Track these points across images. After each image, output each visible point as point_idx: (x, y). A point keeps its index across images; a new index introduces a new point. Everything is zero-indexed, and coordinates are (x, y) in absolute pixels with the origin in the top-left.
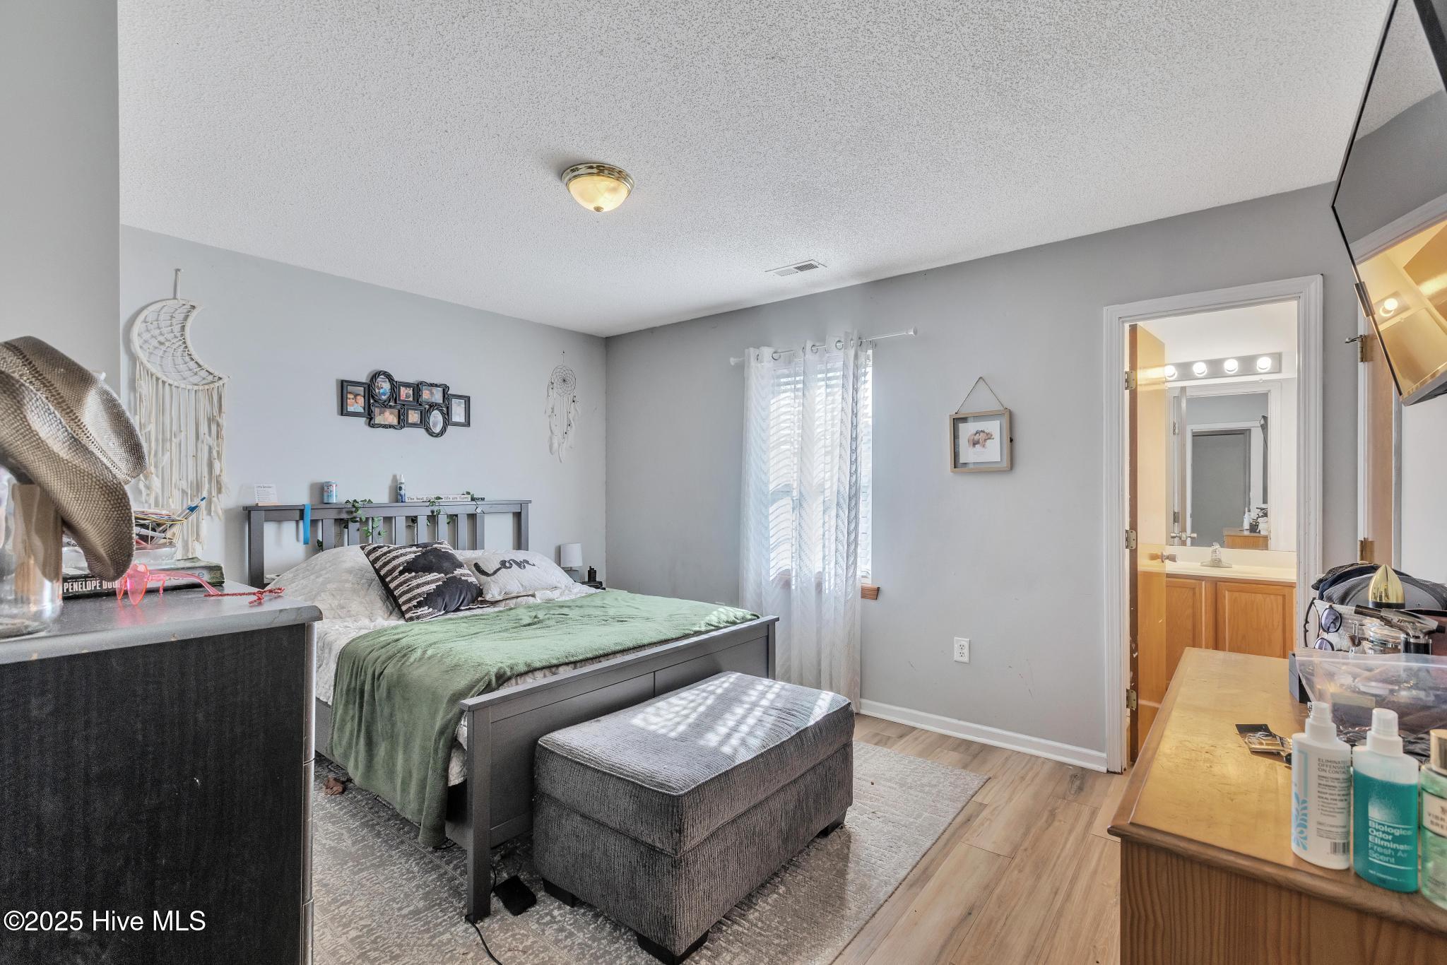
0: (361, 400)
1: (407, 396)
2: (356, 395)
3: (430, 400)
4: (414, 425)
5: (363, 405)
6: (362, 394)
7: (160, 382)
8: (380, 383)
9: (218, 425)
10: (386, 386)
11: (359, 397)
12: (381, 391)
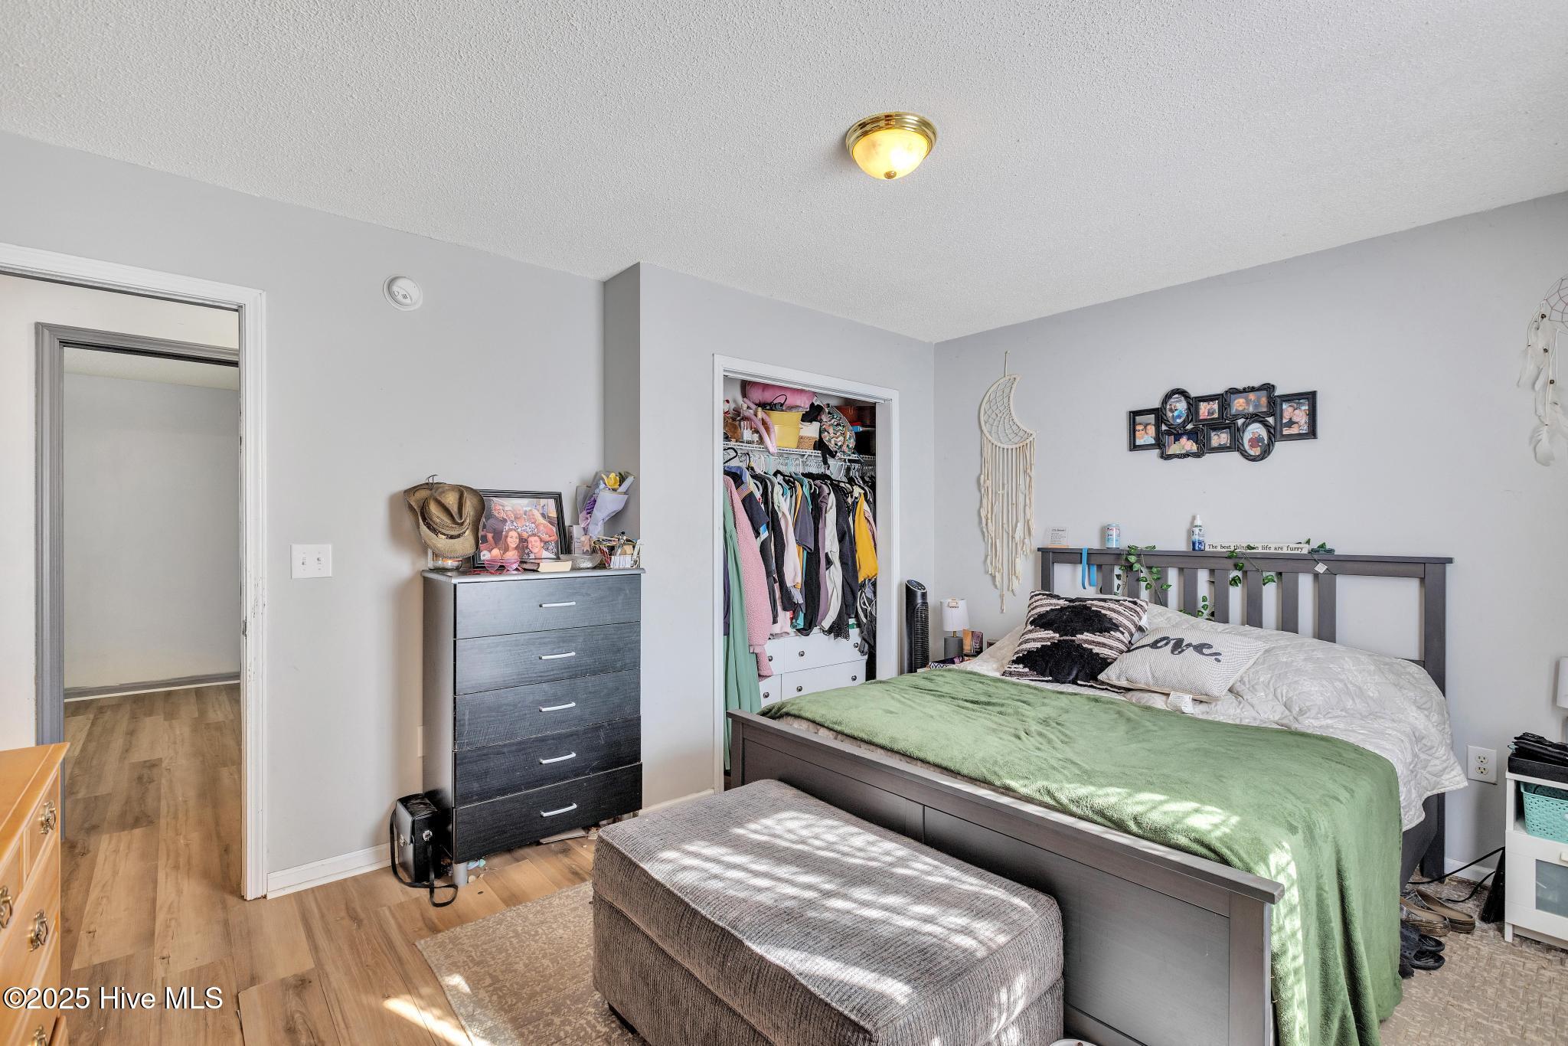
0: (1152, 430)
1: (1210, 413)
2: (1146, 426)
3: (1246, 411)
4: (1221, 449)
5: (1154, 435)
6: (1153, 422)
7: (994, 446)
8: (1174, 404)
9: (1030, 476)
10: (1181, 406)
11: (1149, 427)
12: (1176, 414)
